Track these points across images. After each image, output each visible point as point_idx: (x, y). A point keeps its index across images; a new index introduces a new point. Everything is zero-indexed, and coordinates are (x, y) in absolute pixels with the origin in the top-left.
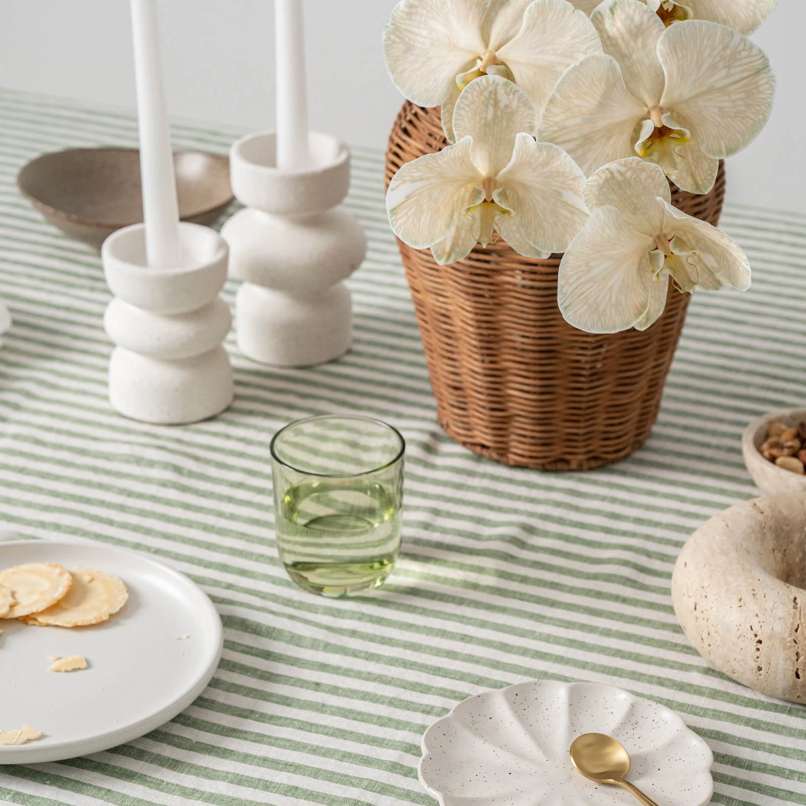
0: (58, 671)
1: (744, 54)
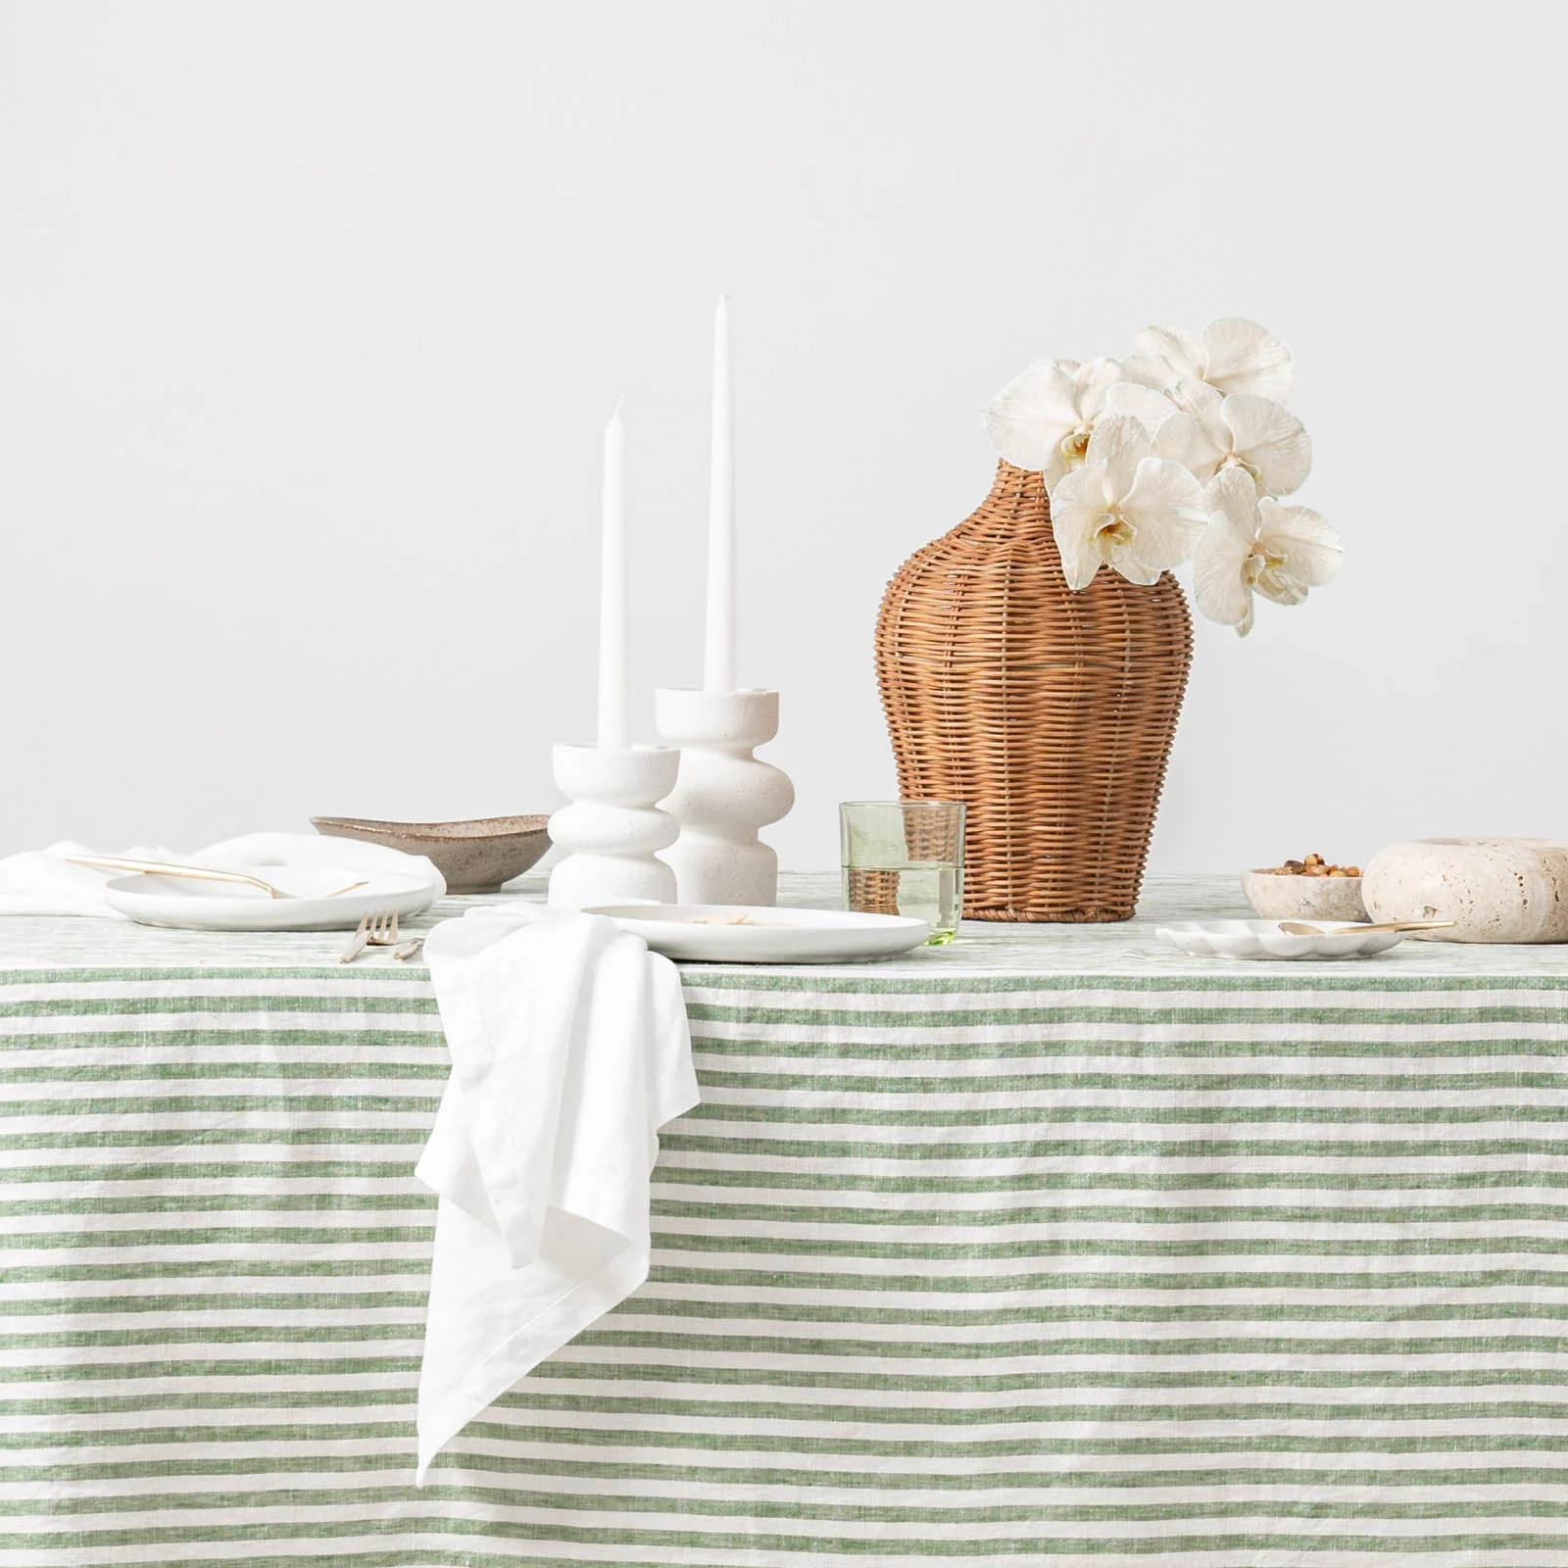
1: (1285, 419)
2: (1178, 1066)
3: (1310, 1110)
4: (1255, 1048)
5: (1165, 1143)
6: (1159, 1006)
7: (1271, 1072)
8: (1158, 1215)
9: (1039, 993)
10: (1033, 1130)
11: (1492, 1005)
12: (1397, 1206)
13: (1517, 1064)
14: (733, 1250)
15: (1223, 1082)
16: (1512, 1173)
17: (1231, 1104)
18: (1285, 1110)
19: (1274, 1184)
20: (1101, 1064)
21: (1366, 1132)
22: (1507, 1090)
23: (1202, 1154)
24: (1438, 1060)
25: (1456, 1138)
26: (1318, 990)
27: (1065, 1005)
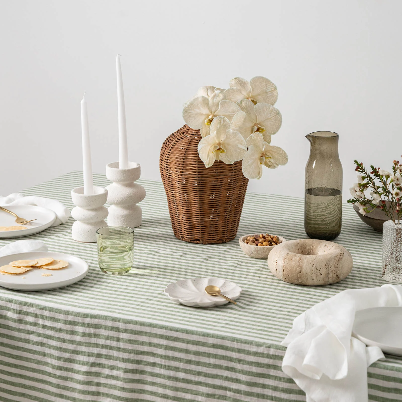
0: (44, 276)
1: (274, 110)
2: (129, 347)
3: (165, 366)
4: (150, 344)
5: (126, 369)
6: (124, 328)
7: (155, 352)
8: (123, 389)
9: (93, 319)
10: (92, 359)
11: (216, 343)
12: (190, 399)
13: (224, 363)
14: (18, 377)
15: (142, 353)
16: (223, 396)
17: (144, 360)
18: (159, 364)
19: (156, 385)
20: (108, 342)
21: (181, 375)
22: (221, 371)
23: (137, 373)
24: (201, 357)
25: (207, 382)
26: (167, 330)
27: (99, 324)
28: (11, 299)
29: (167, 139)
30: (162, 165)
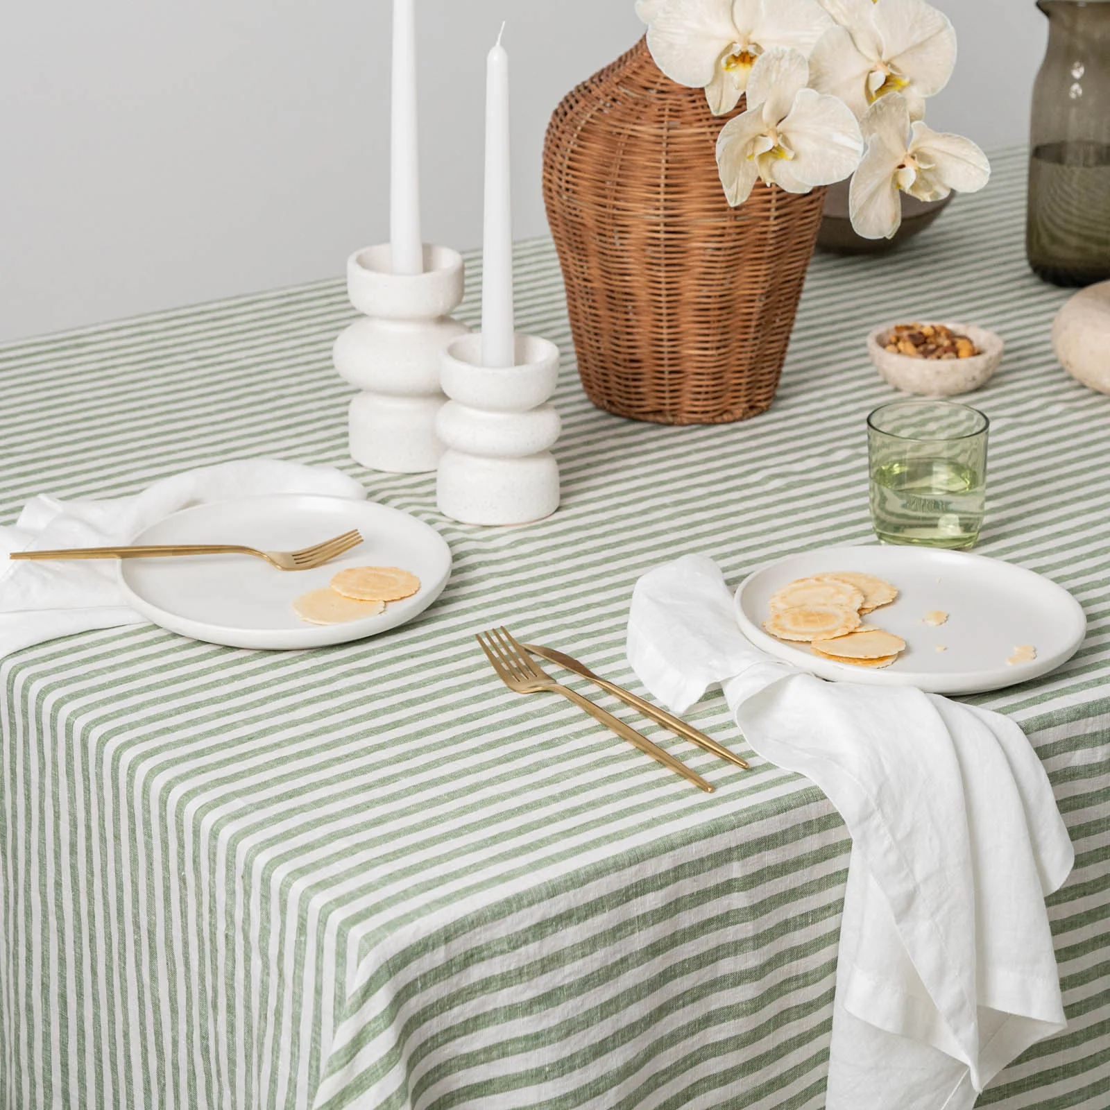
1: (930, 17)
28: (1081, 707)
29: (567, 100)
30: (550, 181)
